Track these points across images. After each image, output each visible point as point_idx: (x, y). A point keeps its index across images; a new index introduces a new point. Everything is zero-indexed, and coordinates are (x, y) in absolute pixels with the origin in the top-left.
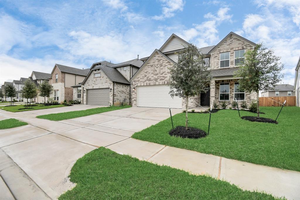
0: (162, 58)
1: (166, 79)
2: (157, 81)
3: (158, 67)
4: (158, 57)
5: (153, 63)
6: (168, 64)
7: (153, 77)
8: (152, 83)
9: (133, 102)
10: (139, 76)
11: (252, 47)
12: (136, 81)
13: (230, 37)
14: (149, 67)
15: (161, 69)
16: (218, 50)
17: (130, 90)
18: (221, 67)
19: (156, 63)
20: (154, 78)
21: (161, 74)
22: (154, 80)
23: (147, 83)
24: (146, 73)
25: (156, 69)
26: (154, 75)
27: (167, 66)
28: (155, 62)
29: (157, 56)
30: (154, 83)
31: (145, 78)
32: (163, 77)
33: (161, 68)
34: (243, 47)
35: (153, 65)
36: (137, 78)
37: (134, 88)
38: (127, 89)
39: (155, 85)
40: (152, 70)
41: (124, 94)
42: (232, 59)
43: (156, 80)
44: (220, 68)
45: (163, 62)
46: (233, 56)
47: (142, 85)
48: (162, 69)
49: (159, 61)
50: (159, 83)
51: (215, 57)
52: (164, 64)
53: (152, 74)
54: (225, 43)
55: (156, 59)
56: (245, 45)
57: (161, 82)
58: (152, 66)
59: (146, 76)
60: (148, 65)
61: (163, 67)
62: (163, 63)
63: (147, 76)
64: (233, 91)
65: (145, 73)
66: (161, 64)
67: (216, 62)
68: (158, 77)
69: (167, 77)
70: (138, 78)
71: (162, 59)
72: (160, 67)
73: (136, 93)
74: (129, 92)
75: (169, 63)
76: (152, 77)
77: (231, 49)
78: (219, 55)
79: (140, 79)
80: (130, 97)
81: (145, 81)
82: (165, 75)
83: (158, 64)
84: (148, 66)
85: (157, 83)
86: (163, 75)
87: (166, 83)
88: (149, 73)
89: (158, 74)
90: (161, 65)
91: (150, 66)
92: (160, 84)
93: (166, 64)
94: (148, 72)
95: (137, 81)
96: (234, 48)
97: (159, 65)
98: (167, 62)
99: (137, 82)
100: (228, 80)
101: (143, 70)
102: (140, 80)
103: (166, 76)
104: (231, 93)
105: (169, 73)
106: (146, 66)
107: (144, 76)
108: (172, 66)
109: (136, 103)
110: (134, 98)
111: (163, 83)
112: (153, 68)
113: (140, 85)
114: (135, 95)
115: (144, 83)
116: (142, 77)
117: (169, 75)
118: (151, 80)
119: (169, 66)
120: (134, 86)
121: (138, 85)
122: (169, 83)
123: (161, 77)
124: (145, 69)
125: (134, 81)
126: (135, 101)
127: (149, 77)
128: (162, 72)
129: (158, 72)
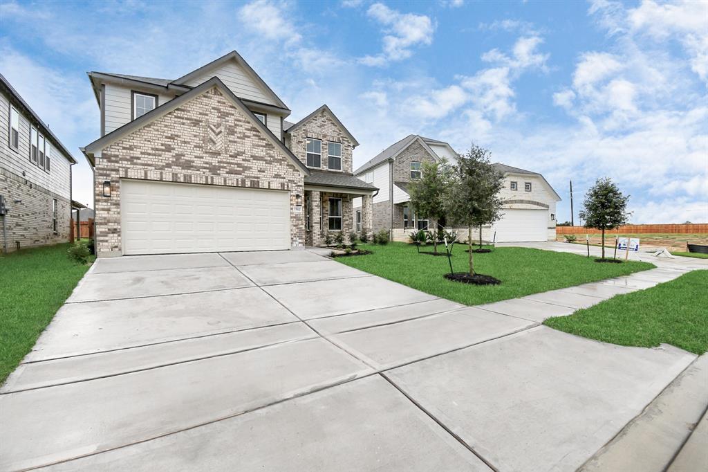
0: (232, 111)
1: (247, 173)
2: (219, 174)
3: (221, 132)
4: (219, 102)
5: (200, 114)
6: (254, 135)
7: (202, 158)
8: (197, 177)
9: (102, 238)
10: (135, 142)
12: (117, 156)
14: (183, 124)
15: (230, 141)
16: (304, 130)
19: (214, 118)
20: (207, 163)
21: (231, 156)
22: (205, 168)
23: (175, 175)
24: (172, 137)
25: (212, 136)
26: (206, 153)
27: (249, 137)
28: (207, 115)
29: (217, 98)
30: (207, 178)
31: (168, 157)
32: (239, 165)
33: (231, 138)
35: (201, 121)
36: (124, 148)
39: (209, 185)
40: (195, 136)
43: (214, 170)
45: (238, 123)
47: (154, 174)
48: (235, 142)
49: (224, 115)
50: (225, 181)
52: (238, 129)
53: (195, 146)
54: (314, 120)
55: (213, 108)
57: (232, 180)
58: (196, 123)
59: (169, 149)
60: (179, 113)
61: (238, 138)
62: (236, 125)
63: (174, 149)
65: (167, 137)
66: (230, 126)
68: (219, 162)
69: (250, 168)
70: (131, 148)
71: (233, 115)
72: (228, 134)
73: (117, 204)
75: (255, 133)
77: (323, 137)
79: (142, 153)
81: (169, 166)
82: (243, 160)
84: (176, 117)
85: (217, 180)
86: (239, 160)
87: (248, 184)
88: (185, 142)
89: (219, 154)
90: (231, 131)
91: (187, 119)
92: (229, 183)
93: (248, 133)
94: (177, 136)
95: (121, 159)
96: (327, 136)
97: (222, 128)
98: (249, 126)
99: (125, 164)
101: (153, 124)
102: (138, 158)
103: (246, 164)
104: (325, 216)
105: (255, 158)
106: (170, 114)
107: (163, 148)
108: (264, 143)
109: (120, 241)
110: (106, 224)
111: (240, 183)
112: (198, 131)
113: (143, 175)
114: (114, 209)
115: (161, 173)
116: (153, 149)
117: (256, 165)
118: (196, 167)
119: (256, 141)
120: (108, 175)
121: (131, 174)
122: (256, 186)
123: (232, 166)
124: (166, 126)
125: (103, 154)
126: (116, 235)
127: (184, 156)
128: (233, 149)
129: (220, 145)
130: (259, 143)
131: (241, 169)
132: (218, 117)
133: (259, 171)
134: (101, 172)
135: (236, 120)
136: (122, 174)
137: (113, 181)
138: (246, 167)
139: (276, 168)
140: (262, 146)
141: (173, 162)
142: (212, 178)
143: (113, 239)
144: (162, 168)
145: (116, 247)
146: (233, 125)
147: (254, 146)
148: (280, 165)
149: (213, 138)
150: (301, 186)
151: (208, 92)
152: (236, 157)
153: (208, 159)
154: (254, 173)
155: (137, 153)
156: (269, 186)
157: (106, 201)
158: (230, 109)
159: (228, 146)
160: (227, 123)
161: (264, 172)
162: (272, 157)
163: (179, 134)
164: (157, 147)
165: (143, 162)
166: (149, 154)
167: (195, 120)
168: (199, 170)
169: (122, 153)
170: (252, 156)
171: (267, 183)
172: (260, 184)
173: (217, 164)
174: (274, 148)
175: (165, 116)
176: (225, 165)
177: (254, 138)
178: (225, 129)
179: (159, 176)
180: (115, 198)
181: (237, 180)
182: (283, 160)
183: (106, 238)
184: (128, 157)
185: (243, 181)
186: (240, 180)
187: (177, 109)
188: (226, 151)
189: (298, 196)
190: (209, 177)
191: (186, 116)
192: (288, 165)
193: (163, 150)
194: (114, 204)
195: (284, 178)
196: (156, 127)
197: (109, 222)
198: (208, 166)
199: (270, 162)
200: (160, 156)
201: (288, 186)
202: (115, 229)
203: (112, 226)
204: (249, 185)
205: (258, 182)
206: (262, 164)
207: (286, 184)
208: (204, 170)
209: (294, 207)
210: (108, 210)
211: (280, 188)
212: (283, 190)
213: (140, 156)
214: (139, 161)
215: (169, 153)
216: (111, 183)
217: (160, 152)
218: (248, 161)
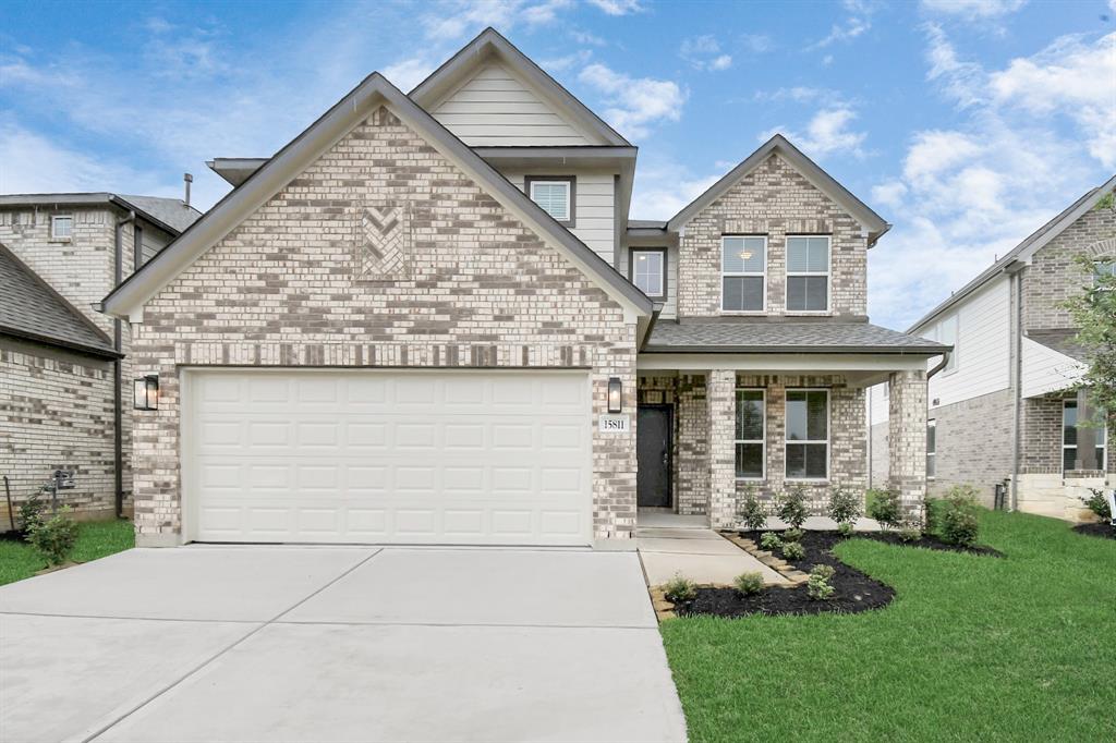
0: (424, 160)
1: (464, 326)
2: (390, 338)
3: (394, 223)
4: (391, 143)
5: (346, 184)
6: (485, 217)
7: (349, 298)
8: (337, 348)
9: (143, 503)
10: (206, 279)
11: (859, 229)
12: (169, 316)
13: (769, 161)
14: (307, 217)
15: (419, 244)
16: (715, 217)
17: (117, 401)
18: (724, 309)
19: (378, 189)
20: (359, 311)
21: (420, 285)
22: (356, 324)
23: (286, 349)
24: (280, 257)
25: (373, 235)
26: (359, 283)
27: (469, 225)
28: (361, 184)
29: (386, 134)
30: (359, 349)
31: (273, 304)
32: (441, 307)
33: (422, 234)
34: (822, 223)
35: (347, 204)
36: (185, 296)
37: (152, 381)
38: (83, 390)
39: (366, 368)
40: (333, 244)
41: (50, 427)
42: (776, 274)
43: (377, 327)
44: (721, 311)
45: (441, 190)
46: (779, 257)
47: (241, 353)
48: (432, 244)
50: (404, 354)
51: (701, 249)
52: (441, 208)
53: (334, 271)
54: (744, 184)
55: (378, 163)
56: (831, 216)
57: (422, 349)
58: (335, 209)
59: (274, 284)
60: (297, 193)
61: (441, 231)
63: (284, 284)
64: (781, 434)
65: (271, 257)
66: (419, 203)
67: (703, 277)
68: (390, 305)
69: (472, 312)
70: (196, 295)
71: (426, 170)
72: (413, 226)
73: (173, 428)
74: (109, 417)
75: (486, 210)
76: (335, 298)
77: (771, 225)
78: (718, 245)
79: (219, 303)
80: (119, 454)
81: (273, 327)
82: (454, 292)
83: (390, 205)
84: (292, 203)
85: (387, 354)
86: (442, 293)
87: (465, 357)
88: (310, 264)
89: (391, 283)
90: (422, 217)
91: (315, 203)
92: (414, 358)
93: (467, 214)
94: (293, 250)
95: (181, 322)
96: (784, 220)
97: (398, 213)
98: (467, 194)
99: (187, 332)
100: (759, 376)
101: (240, 229)
102: (211, 316)
103: (461, 302)
104: (775, 442)
105: (485, 281)
106: (277, 197)
107: (262, 284)
108: (510, 235)
110: (150, 471)
111: (442, 355)
112: (341, 228)
113: (220, 354)
114: (166, 438)
115: (257, 347)
116: (240, 291)
117: (486, 302)
118: (333, 324)
119: (490, 232)
120: (154, 362)
121: (199, 355)
122: (487, 361)
123: (424, 310)
124: (269, 230)
125: (146, 315)
126: (168, 497)
127: (307, 298)
128: (425, 266)
129: (391, 261)
130: (498, 238)
131: (447, 318)
132: (389, 184)
133: (497, 318)
134: (142, 355)
135: (435, 184)
136: (180, 357)
137: (164, 375)
138: (461, 311)
139: (547, 303)
140: (506, 245)
141: (282, 316)
142: (372, 349)
143: (163, 505)
144: (259, 335)
145: (168, 524)
146: (427, 197)
147: (483, 247)
148: (561, 292)
149: (375, 242)
150: (627, 351)
151: (364, 124)
152: (434, 286)
153: (363, 298)
154: (483, 324)
155: (207, 304)
156: (525, 359)
157: (151, 420)
158: (420, 156)
159: (413, 259)
160: (412, 197)
161: (510, 318)
162: (535, 272)
163: (297, 244)
164: (248, 284)
165: (221, 324)
166: (233, 304)
167: (336, 203)
168: (340, 331)
169: (181, 308)
170: (477, 278)
171: (520, 349)
172: (500, 355)
173: (385, 311)
174: (541, 245)
175: (267, 205)
176: (405, 311)
177: (483, 224)
178: (407, 212)
179: (252, 355)
180: (167, 414)
181: (436, 348)
182: (569, 279)
183: (150, 504)
184: (192, 316)
185: (452, 351)
186: (442, 348)
187: (294, 183)
188: (409, 271)
189: (615, 383)
190: (365, 347)
191: (311, 197)
192: (583, 292)
193: (260, 290)
194: (168, 427)
195: (572, 331)
196: (247, 237)
197: (155, 466)
198: (362, 317)
199: (528, 290)
200: (255, 304)
201: (583, 355)
202: (167, 484)
203: (163, 476)
204: (468, 361)
205: (494, 349)
206: (505, 298)
207: (576, 348)
208: (354, 330)
209: (604, 416)
210: (155, 440)
211: (558, 363)
212: (569, 366)
213: (214, 310)
214: (213, 323)
215: (275, 297)
216: (161, 380)
217: (256, 296)
218: (468, 292)
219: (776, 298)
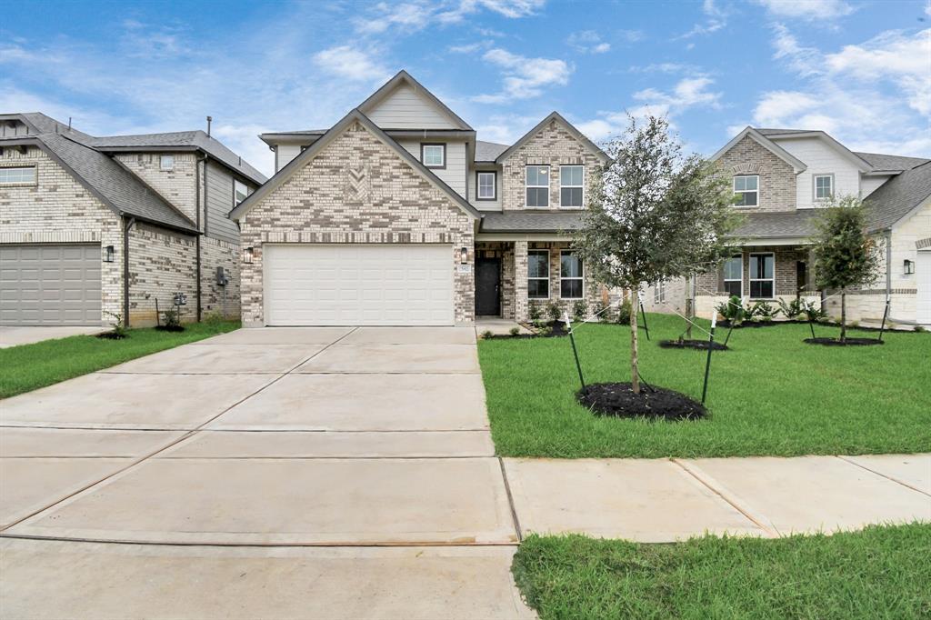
0: (376, 147)
1: (395, 224)
2: (361, 230)
3: (363, 176)
4: (361, 139)
5: (341, 158)
6: (404, 174)
7: (342, 211)
9: (245, 308)
10: (276, 202)
11: (599, 162)
12: (259, 220)
13: (551, 125)
14: (322, 174)
15: (374, 186)
16: (522, 155)
17: (198, 258)
18: (528, 205)
19: (355, 161)
20: (347, 217)
21: (375, 205)
22: (346, 223)
23: (313, 235)
24: (310, 192)
25: (353, 182)
26: (347, 204)
27: (398, 177)
28: (348, 158)
29: (359, 135)
30: (347, 235)
31: (307, 214)
32: (385, 216)
33: (376, 181)
34: (579, 159)
36: (266, 210)
37: (250, 250)
39: (350, 244)
40: (335, 186)
42: (555, 186)
43: (355, 224)
44: (525, 207)
45: (384, 161)
46: (556, 177)
47: (293, 237)
48: (380, 186)
49: (367, 155)
50: (368, 237)
51: (514, 173)
52: (385, 169)
53: (335, 199)
54: (537, 137)
55: (355, 149)
56: (584, 155)
57: (376, 234)
58: (335, 170)
59: (307, 205)
60: (318, 162)
61: (384, 180)
62: (382, 164)
63: (312, 205)
64: (558, 274)
65: (306, 192)
66: (374, 167)
67: (516, 188)
68: (361, 214)
69: (399, 217)
70: (271, 210)
71: (378, 152)
72: (372, 177)
73: (259, 272)
75: (405, 171)
76: (336, 211)
77: (552, 160)
78: (524, 171)
79: (282, 214)
81: (307, 225)
82: (390, 208)
83: (361, 168)
84: (315, 167)
85: (360, 237)
86: (385, 209)
87: (396, 238)
88: (324, 195)
89: (362, 205)
90: (376, 173)
91: (326, 167)
92: (372, 239)
93: (396, 172)
94: (316, 189)
95: (263, 223)
96: (559, 157)
97: (365, 172)
98: (396, 163)
99: (267, 227)
100: (546, 243)
101: (292, 179)
102: (278, 220)
103: (393, 212)
104: (554, 278)
105: (405, 203)
106: (308, 164)
107: (302, 205)
108: (417, 182)
109: (262, 311)
110: (248, 293)
111: (385, 238)
112: (338, 179)
113: (282, 237)
114: (257, 277)
115: (300, 234)
116: (292, 208)
117: (406, 213)
118: (335, 223)
119: (407, 181)
120: (251, 241)
121: (272, 238)
122: (406, 240)
123: (377, 217)
124: (305, 179)
125: (247, 219)
127: (323, 211)
128: (377, 197)
129: (362, 193)
130: (411, 183)
131: (388, 220)
132: (361, 158)
133: (410, 220)
134: (245, 238)
135: (381, 158)
136: (263, 239)
137: (255, 247)
138: (394, 217)
139: (433, 214)
140: (415, 187)
141: (312, 220)
142: (353, 235)
143: (256, 309)
144: (301, 228)
145: (258, 317)
146: (378, 165)
147: (404, 188)
148: (440, 208)
149: (354, 185)
150: (469, 235)
151: (349, 130)
152: (381, 205)
153: (348, 211)
154: (403, 223)
155: (276, 214)
156: (423, 239)
157: (249, 268)
158: (374, 145)
159: (372, 193)
160: (371, 164)
161: (417, 220)
162: (428, 199)
163: (318, 186)
164: (296, 205)
165: (283, 223)
166: (288, 214)
167: (336, 167)
168: (338, 227)
169: (263, 216)
170: (401, 202)
171: (421, 235)
172: (412, 238)
173: (359, 217)
174: (431, 186)
175: (304, 168)
176: (368, 217)
177: (404, 177)
178: (369, 171)
179: (297, 238)
180: (258, 265)
181: (383, 234)
182: (443, 202)
183: (249, 308)
184: (269, 220)
185: (390, 236)
186: (385, 234)
187: (317, 158)
188: (370, 199)
189: (464, 250)
190: (350, 234)
191: (325, 164)
192: (449, 208)
193: (301, 208)
194: (257, 271)
195: (445, 226)
196: (295, 183)
197: (252, 290)
198: (348, 220)
199: (424, 207)
200: (299, 214)
201: (450, 237)
202: (258, 298)
204: (397, 240)
205: (409, 234)
206: (414, 211)
207: (447, 234)
208: (345, 226)
209: (459, 266)
210: (250, 278)
211: (438, 241)
212: (444, 242)
213: (280, 217)
214: (279, 223)
215: (309, 211)
216: (254, 249)
217: (299, 210)
218: (397, 208)
219: (555, 200)
